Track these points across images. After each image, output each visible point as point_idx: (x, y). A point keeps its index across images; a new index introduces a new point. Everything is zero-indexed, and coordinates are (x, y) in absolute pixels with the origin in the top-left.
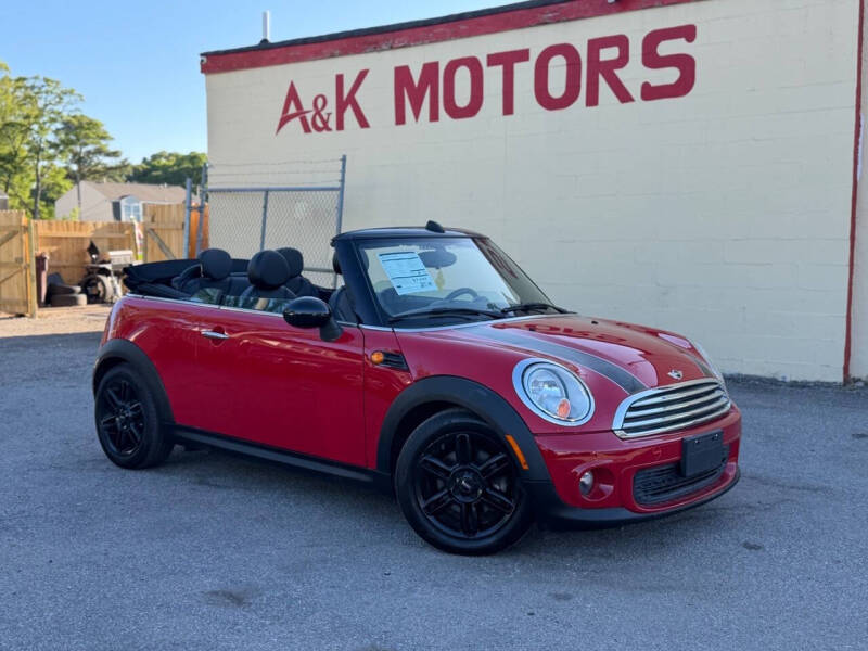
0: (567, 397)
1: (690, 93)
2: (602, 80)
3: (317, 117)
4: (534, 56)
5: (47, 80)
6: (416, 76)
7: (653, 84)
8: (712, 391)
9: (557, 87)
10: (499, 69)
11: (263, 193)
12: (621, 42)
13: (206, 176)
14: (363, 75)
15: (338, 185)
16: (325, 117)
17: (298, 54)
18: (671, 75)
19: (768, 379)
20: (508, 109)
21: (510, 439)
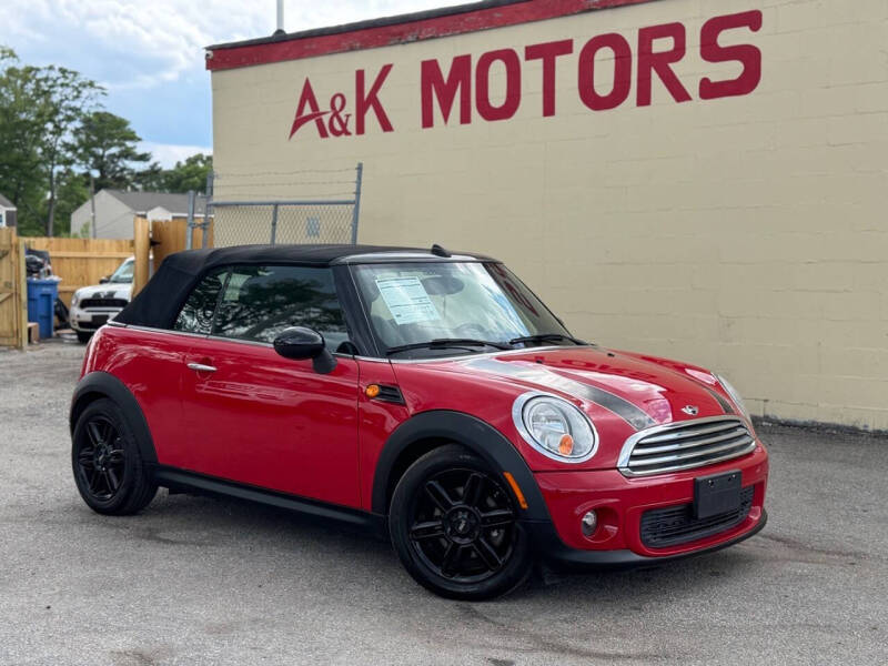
0: (571, 433)
1: (755, 91)
2: (654, 75)
3: (335, 121)
4: (578, 48)
5: (63, 71)
6: (445, 71)
7: (713, 80)
8: (734, 429)
9: (604, 84)
10: (539, 63)
11: (272, 207)
12: (676, 30)
13: (212, 188)
14: (386, 70)
15: (353, 197)
16: (344, 119)
17: (314, 46)
18: (732, 70)
19: (848, 428)
20: (549, 109)
21: (508, 475)
